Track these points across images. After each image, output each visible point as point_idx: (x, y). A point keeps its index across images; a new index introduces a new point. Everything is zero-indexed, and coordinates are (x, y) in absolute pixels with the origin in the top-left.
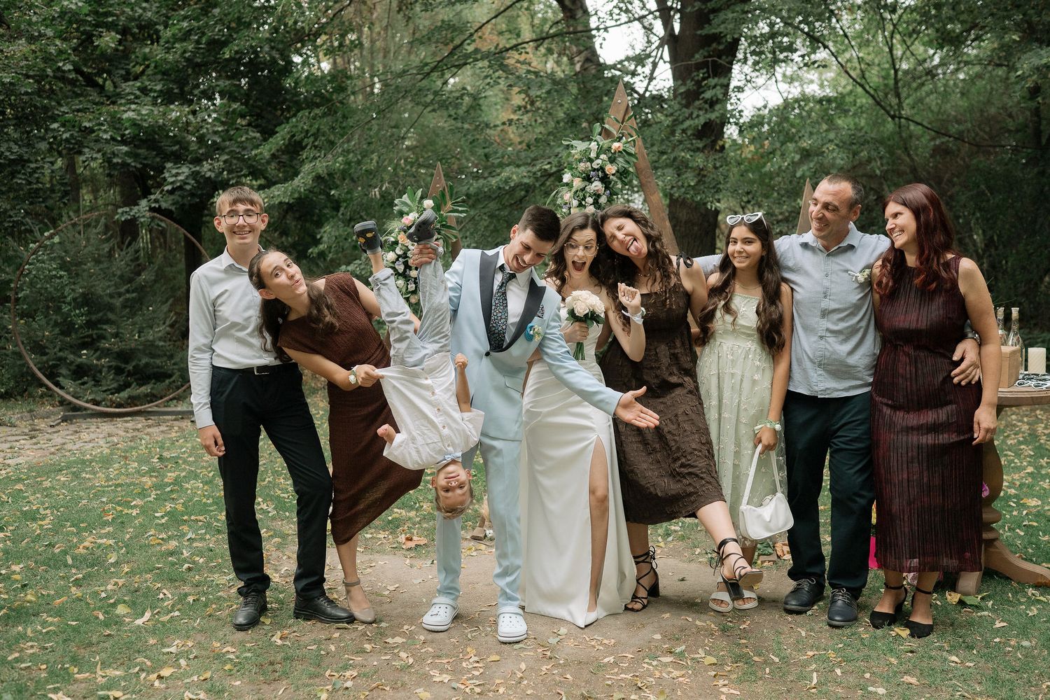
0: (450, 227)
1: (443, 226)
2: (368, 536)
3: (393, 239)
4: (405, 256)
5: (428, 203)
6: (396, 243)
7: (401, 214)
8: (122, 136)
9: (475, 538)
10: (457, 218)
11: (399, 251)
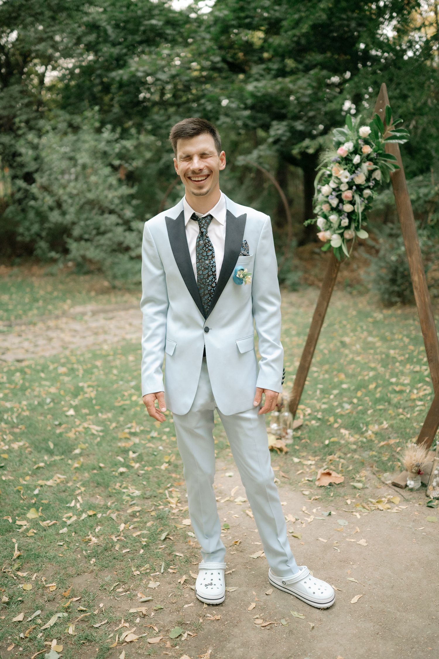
0: (389, 156)
1: (379, 155)
2: (296, 460)
3: (328, 173)
4: (337, 190)
5: (365, 131)
6: (330, 176)
7: (339, 144)
8: (245, 104)
9: (395, 485)
10: (400, 144)
11: (333, 185)
